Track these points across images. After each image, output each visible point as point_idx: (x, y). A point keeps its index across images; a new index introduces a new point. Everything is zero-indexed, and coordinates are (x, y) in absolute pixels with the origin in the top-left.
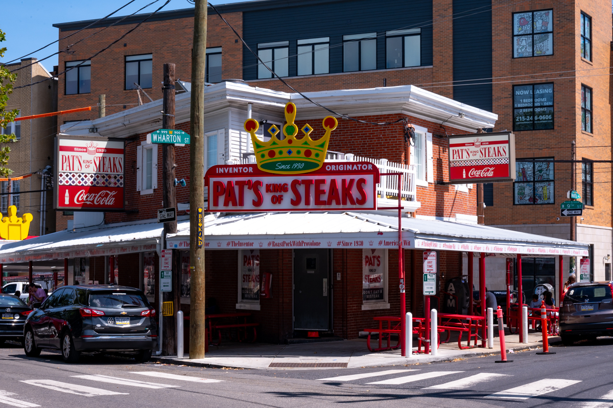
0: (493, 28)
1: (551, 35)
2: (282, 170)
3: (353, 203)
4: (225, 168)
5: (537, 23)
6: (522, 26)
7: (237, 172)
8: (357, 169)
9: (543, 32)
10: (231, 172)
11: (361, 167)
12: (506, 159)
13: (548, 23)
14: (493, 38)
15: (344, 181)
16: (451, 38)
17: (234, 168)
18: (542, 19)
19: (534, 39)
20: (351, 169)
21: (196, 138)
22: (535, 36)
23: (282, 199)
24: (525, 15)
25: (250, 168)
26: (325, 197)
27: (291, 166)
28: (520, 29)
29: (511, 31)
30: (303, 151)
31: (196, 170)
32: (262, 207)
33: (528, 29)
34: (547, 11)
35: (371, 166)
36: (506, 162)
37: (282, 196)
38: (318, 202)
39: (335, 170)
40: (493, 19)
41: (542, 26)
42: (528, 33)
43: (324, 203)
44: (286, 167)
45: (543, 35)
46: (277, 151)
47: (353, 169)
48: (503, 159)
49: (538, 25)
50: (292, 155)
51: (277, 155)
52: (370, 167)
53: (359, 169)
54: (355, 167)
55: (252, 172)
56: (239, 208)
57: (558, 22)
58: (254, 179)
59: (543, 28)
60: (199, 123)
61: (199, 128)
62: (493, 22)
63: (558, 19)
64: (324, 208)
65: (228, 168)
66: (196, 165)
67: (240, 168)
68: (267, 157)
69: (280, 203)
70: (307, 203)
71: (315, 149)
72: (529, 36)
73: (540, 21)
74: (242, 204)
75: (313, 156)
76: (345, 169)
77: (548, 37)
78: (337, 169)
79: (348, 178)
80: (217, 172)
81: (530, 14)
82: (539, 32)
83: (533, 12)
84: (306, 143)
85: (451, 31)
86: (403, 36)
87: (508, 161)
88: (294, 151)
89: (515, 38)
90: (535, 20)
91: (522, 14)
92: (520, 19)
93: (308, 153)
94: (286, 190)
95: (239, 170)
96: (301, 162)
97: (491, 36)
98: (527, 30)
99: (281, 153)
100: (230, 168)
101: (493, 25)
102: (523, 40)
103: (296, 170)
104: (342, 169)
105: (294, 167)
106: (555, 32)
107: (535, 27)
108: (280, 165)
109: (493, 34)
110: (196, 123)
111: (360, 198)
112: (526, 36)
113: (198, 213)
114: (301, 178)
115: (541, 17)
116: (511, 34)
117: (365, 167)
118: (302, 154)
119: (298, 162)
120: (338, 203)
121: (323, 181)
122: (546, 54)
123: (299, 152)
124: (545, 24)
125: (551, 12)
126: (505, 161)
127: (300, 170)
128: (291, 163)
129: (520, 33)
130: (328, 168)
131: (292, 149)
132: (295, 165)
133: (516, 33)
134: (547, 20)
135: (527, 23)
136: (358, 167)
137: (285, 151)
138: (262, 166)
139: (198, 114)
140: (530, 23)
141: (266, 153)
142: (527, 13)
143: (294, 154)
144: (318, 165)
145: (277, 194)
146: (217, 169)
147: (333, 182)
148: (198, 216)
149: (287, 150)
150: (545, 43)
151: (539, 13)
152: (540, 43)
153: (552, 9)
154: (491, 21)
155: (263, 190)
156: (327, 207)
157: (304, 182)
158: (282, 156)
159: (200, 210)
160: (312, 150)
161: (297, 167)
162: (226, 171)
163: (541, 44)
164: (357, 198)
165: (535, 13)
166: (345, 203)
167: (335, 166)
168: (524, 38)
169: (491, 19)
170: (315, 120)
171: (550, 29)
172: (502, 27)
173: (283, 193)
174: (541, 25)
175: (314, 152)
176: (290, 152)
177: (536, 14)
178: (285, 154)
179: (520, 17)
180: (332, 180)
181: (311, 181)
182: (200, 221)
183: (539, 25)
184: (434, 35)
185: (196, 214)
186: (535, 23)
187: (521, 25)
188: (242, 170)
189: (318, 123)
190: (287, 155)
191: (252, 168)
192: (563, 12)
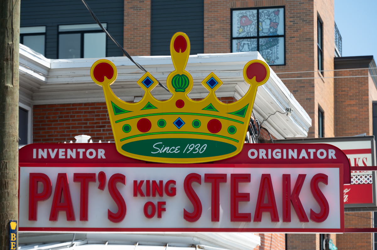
0: (205, 27)
1: (281, 40)
2: (165, 155)
3: (303, 217)
4: (50, 150)
5: (264, 23)
6: (244, 27)
7: (74, 157)
8: (307, 157)
9: (271, 35)
10: (61, 157)
11: (315, 154)
12: (368, 177)
13: (277, 24)
14: (205, 40)
15: (286, 178)
16: (149, 38)
17: (69, 150)
18: (270, 19)
19: (260, 44)
20: (295, 157)
21: (7, 87)
22: (260, 40)
23: (164, 210)
24: (249, 13)
25: (99, 150)
26: (248, 207)
27: (181, 149)
28: (241, 30)
29: (229, 32)
30: (205, 122)
31: (6, 149)
32: (123, 224)
33: (251, 30)
34: (276, 9)
35: (334, 152)
36: (368, 181)
37: (164, 203)
38: (236, 216)
39: (265, 157)
40: (206, 15)
41: (270, 27)
42: (252, 36)
43: (246, 217)
44: (173, 150)
45: (271, 39)
46: (154, 121)
47: (301, 157)
48: (363, 177)
49: (264, 27)
50: (183, 128)
51: (155, 127)
52: (332, 154)
53: (312, 157)
54: (303, 154)
55: (104, 157)
56: (78, 223)
57: (292, 23)
58: (110, 171)
59: (271, 30)
60: (12, 60)
61: (12, 70)
62: (205, 20)
63: (292, 19)
64: (245, 227)
65: (56, 150)
66: (6, 139)
67: (81, 151)
68: (135, 130)
69: (160, 216)
70: (215, 217)
71: (228, 119)
72: (252, 40)
73: (268, 22)
74: (84, 216)
75: (224, 131)
76: (285, 157)
77: (278, 43)
78: (270, 157)
79: (294, 172)
80: (35, 157)
81: (255, 12)
82: (266, 35)
83: (258, 9)
84: (210, 108)
85: (148, 29)
86: (82, 33)
87: (371, 179)
88: (188, 121)
89: (235, 42)
90: (260, 20)
91: (244, 11)
92: (242, 17)
93: (214, 126)
94: (172, 193)
95: (78, 154)
96: (202, 142)
97: (203, 37)
98: (250, 32)
99: (162, 123)
100: (61, 150)
101: (205, 24)
102: (244, 44)
103: (191, 155)
104: (280, 157)
105: (188, 150)
106: (287, 36)
107: (260, 29)
108: (160, 146)
109: (205, 35)
110: (7, 60)
111: (317, 210)
112: (249, 40)
113: (10, 231)
114: (202, 171)
115: (269, 16)
116: (229, 36)
117: (322, 154)
118: (204, 127)
119: (195, 141)
120: (275, 218)
121: (246, 178)
122: (275, 64)
123: (196, 124)
124: (274, 25)
125: (282, 10)
126: (366, 179)
127: (198, 155)
128: (182, 143)
129: (241, 36)
130: (253, 154)
131: (183, 118)
132: (190, 148)
133: (235, 35)
134: (277, 21)
135: (250, 23)
136: (309, 154)
137: (170, 121)
138: (125, 147)
139: (10, 43)
140: (254, 23)
141: (133, 124)
142: (251, 11)
143: (188, 126)
144: (234, 149)
145: (156, 200)
146: (35, 150)
147: (266, 180)
148: (9, 238)
149: (175, 118)
150: (274, 49)
151: (265, 11)
152: (267, 48)
153: (284, 7)
154: (203, 19)
155: (126, 191)
156: (252, 224)
157: (209, 177)
158: (164, 129)
159: (13, 226)
160: (221, 120)
161: (194, 150)
162: (53, 156)
163: (269, 50)
164: (312, 211)
165: (260, 11)
166: (287, 218)
167: (265, 151)
168: (246, 42)
169: (203, 15)
170: (86, 104)
171: (280, 31)
172: (217, 26)
173: (165, 198)
174: (268, 27)
175: (225, 125)
176: (179, 123)
177: (263, 12)
178: (170, 126)
179: (241, 15)
180: (263, 175)
181: (223, 177)
182: (12, 246)
183: (266, 27)
184: (125, 33)
185: (6, 232)
186: (260, 23)
187: (242, 25)
188: (84, 153)
189: (92, 108)
190: (175, 128)
191: (103, 151)
192: (298, 11)
